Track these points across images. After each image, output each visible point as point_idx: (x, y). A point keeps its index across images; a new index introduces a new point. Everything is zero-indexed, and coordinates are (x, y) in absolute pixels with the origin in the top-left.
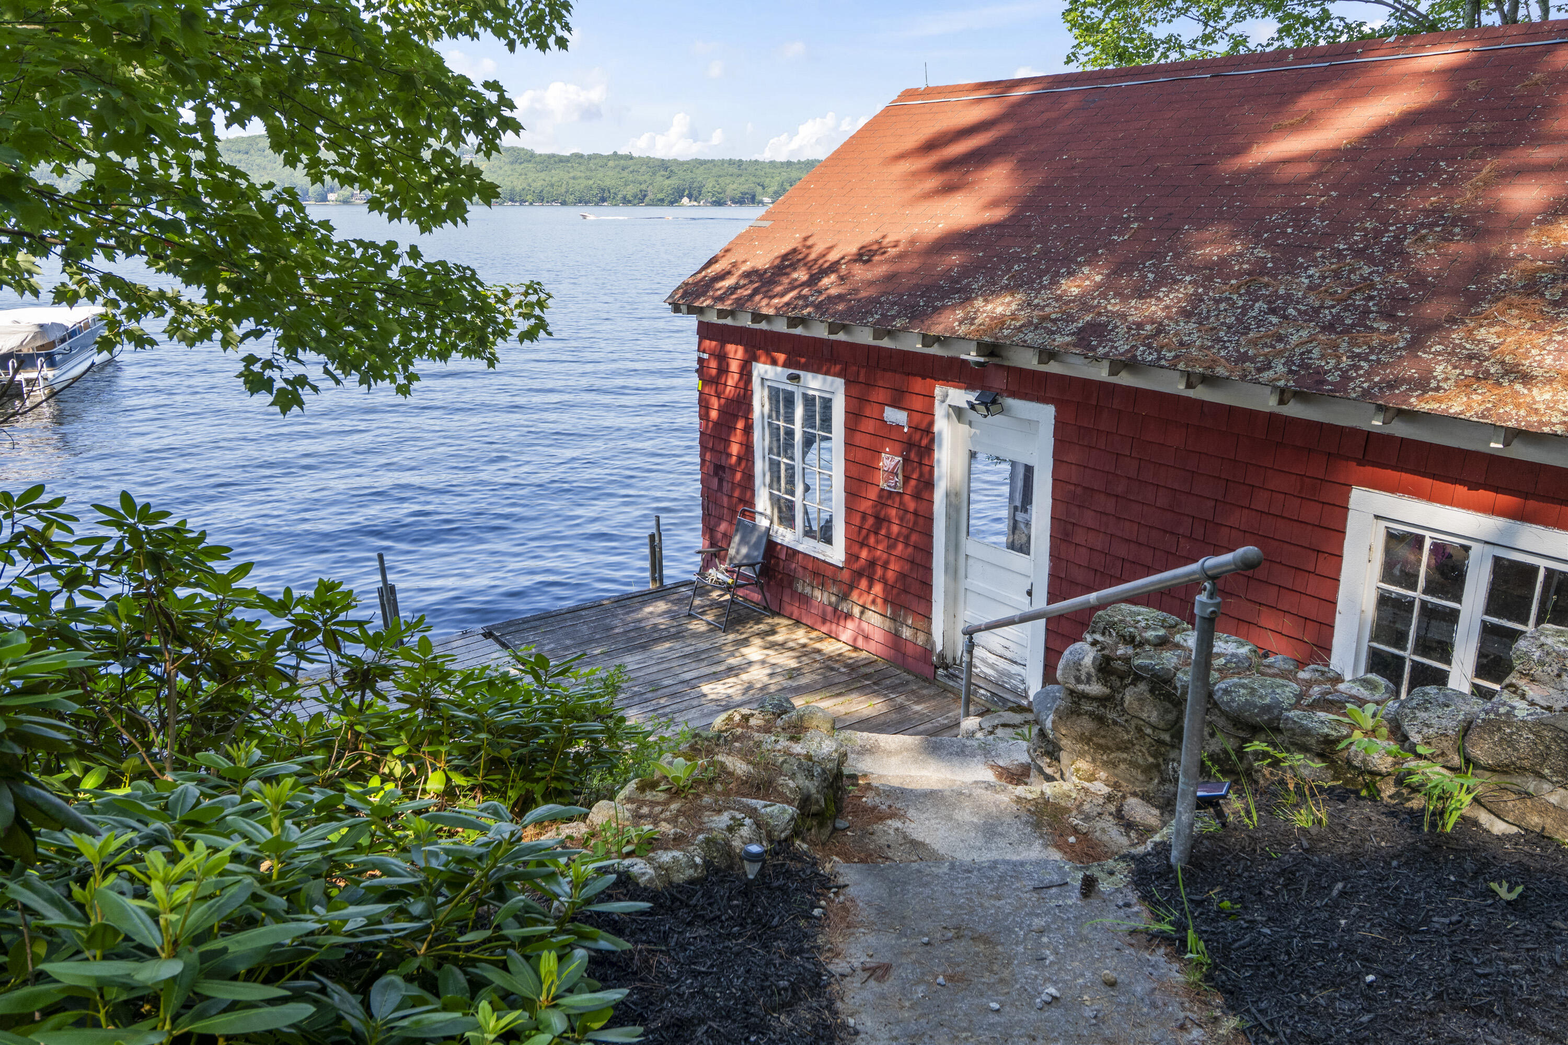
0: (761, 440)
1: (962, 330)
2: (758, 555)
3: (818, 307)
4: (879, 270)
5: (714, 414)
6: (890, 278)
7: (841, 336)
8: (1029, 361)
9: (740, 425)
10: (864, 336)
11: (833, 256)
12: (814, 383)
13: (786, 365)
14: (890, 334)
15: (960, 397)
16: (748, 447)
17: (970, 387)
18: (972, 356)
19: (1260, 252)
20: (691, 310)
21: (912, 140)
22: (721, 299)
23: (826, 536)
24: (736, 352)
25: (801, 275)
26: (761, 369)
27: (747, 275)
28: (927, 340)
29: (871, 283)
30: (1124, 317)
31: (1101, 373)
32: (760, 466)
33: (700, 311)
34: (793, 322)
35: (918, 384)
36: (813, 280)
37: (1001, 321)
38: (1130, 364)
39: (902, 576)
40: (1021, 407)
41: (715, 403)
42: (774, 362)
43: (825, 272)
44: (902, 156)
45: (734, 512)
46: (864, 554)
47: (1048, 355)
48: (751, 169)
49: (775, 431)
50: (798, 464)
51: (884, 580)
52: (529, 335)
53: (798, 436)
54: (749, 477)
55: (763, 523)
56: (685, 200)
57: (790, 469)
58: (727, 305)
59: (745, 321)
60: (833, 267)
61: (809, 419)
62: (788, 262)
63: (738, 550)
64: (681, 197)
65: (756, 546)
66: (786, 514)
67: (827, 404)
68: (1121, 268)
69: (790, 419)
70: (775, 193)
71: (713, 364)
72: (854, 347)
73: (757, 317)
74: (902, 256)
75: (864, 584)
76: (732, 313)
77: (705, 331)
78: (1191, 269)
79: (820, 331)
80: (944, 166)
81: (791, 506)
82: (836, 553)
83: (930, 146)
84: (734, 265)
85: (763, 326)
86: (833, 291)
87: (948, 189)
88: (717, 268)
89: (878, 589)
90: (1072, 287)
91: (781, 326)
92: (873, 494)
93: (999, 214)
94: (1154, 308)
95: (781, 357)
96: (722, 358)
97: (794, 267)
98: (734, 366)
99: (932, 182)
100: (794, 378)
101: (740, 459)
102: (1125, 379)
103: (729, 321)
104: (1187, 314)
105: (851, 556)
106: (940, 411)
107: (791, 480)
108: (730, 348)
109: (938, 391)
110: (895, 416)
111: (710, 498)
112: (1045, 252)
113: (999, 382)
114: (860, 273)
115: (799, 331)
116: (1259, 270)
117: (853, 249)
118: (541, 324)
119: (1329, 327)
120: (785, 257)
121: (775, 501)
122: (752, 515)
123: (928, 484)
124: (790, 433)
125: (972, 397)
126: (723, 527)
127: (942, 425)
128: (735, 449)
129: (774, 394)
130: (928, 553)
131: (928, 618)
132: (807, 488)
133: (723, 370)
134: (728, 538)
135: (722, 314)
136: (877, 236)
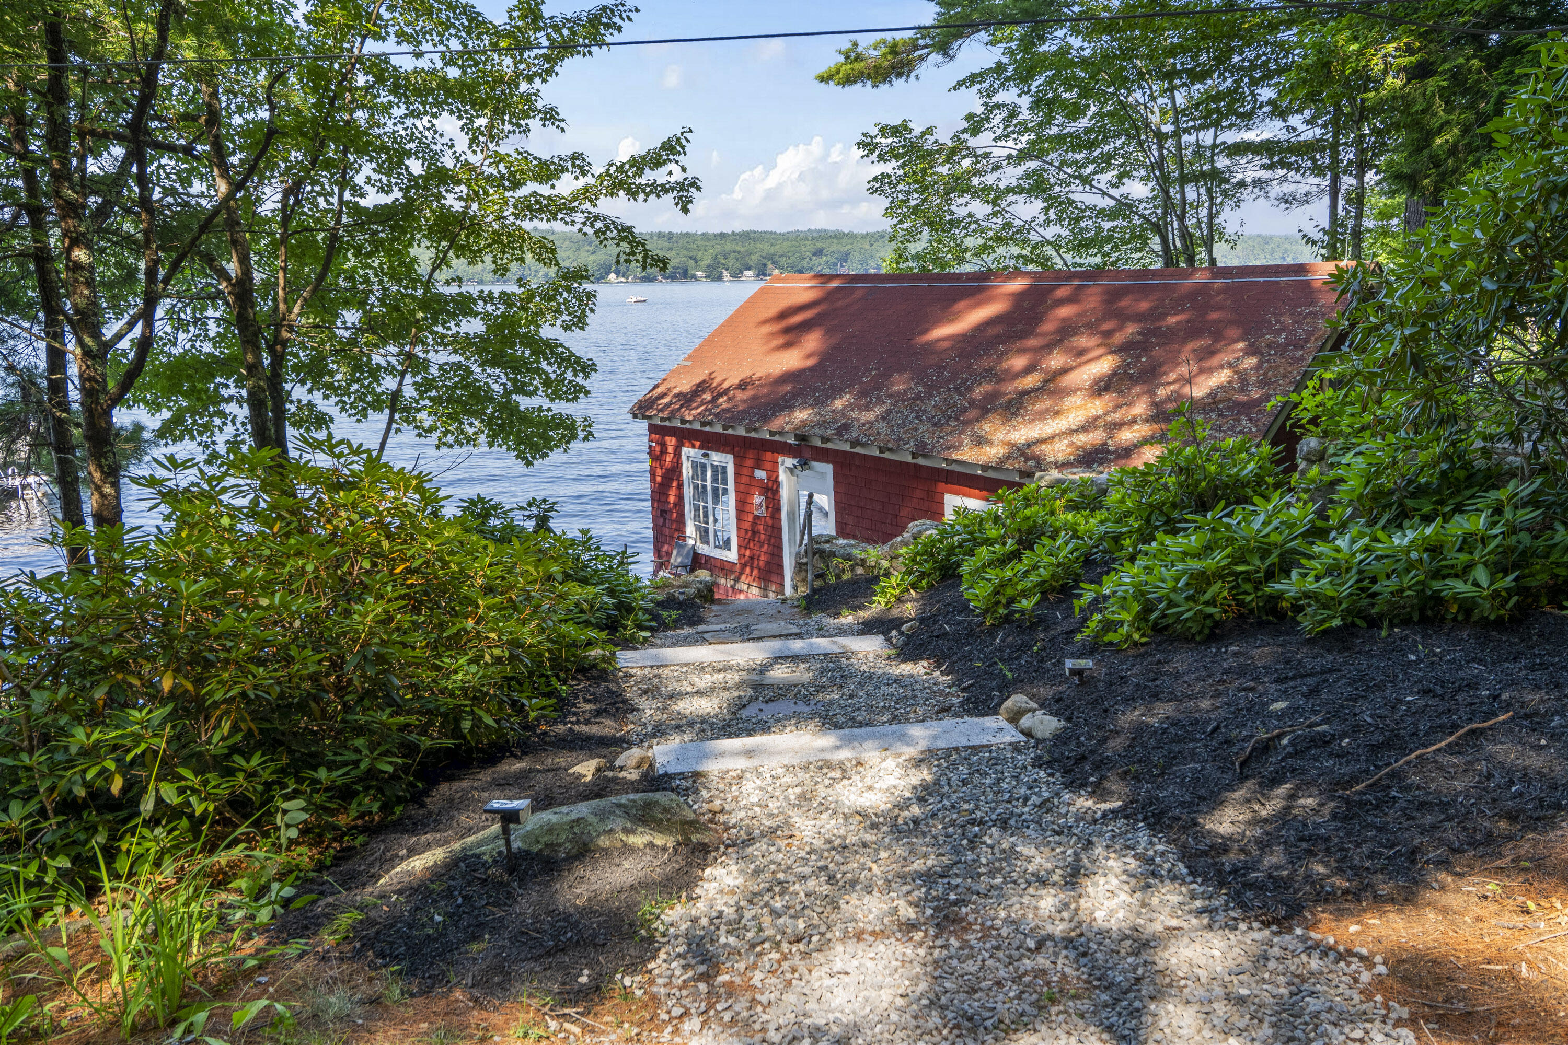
0: (688, 491)
1: (787, 428)
2: (688, 561)
3: (716, 415)
4: (749, 393)
5: (659, 479)
6: (754, 398)
7: (730, 431)
8: (818, 443)
9: (675, 484)
10: (741, 432)
11: (726, 385)
12: (717, 458)
13: (700, 448)
14: (756, 430)
15: (790, 462)
16: (680, 498)
17: (794, 457)
18: (792, 441)
19: (921, 389)
20: (644, 417)
21: (773, 311)
22: (661, 410)
23: (727, 545)
24: (671, 442)
25: (708, 396)
26: (686, 451)
27: (677, 396)
28: (772, 433)
29: (744, 401)
30: (858, 420)
31: (847, 447)
32: (688, 509)
33: (650, 417)
34: (704, 424)
35: (768, 456)
36: (714, 400)
37: (804, 423)
38: (855, 443)
39: (767, 563)
40: (819, 466)
41: (659, 472)
42: (693, 447)
43: (721, 395)
44: (765, 322)
45: (672, 537)
46: (748, 553)
47: (825, 440)
48: (682, 242)
49: (696, 487)
50: (710, 505)
51: (759, 568)
52: (586, 439)
53: (709, 489)
54: (682, 515)
55: (691, 542)
56: (612, 277)
57: (705, 508)
58: (665, 414)
59: (677, 424)
60: (726, 392)
61: (714, 479)
62: (701, 387)
63: (676, 559)
64: (608, 273)
65: (687, 556)
66: (704, 535)
67: (724, 469)
68: (862, 394)
69: (704, 480)
70: (709, 266)
71: (658, 449)
72: (738, 437)
73: (683, 421)
74: (761, 386)
75: (748, 570)
76: (669, 419)
77: (653, 429)
78: (891, 396)
79: (718, 429)
80: (787, 330)
81: (707, 531)
82: (732, 555)
83: (783, 315)
84: (669, 389)
85: (687, 426)
86: (725, 406)
87: (788, 345)
88: (659, 391)
89: (755, 572)
90: (839, 404)
91: (697, 426)
92: (750, 518)
93: (809, 363)
94: (871, 416)
95: (697, 443)
96: (663, 445)
97: (703, 391)
98: (670, 450)
99: (781, 340)
100: (706, 455)
101: (675, 505)
102: (859, 450)
103: (667, 423)
104: (883, 418)
105: (741, 556)
106: (781, 470)
107: (706, 516)
108: (668, 439)
109: (780, 459)
110: (760, 474)
111: (657, 529)
112: (832, 386)
113: (807, 454)
114: (740, 395)
115: (707, 429)
116: (918, 396)
117: (737, 381)
118: (591, 434)
119: (935, 425)
120: (698, 385)
121: (698, 528)
122: (684, 538)
123: (778, 509)
124: (704, 487)
125: (795, 461)
126: (666, 548)
127: (783, 476)
128: (672, 499)
129: (695, 465)
130: (780, 548)
131: (782, 585)
132: (716, 521)
133: (664, 451)
134: (669, 554)
135: (662, 419)
136: (749, 373)
